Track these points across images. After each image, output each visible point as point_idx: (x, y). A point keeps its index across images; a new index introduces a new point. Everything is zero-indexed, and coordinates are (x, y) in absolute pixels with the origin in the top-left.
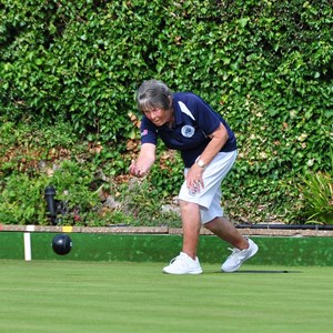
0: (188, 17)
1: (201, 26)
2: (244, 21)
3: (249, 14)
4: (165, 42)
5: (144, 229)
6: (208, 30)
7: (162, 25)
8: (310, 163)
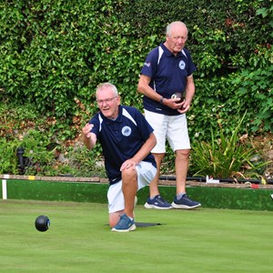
0: (115, 34)
1: (124, 41)
2: (153, 38)
3: (157, 33)
4: (100, 50)
5: (83, 179)
6: (129, 43)
7: (98, 39)
8: (197, 135)
